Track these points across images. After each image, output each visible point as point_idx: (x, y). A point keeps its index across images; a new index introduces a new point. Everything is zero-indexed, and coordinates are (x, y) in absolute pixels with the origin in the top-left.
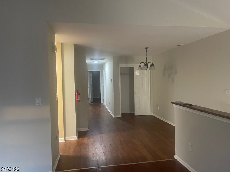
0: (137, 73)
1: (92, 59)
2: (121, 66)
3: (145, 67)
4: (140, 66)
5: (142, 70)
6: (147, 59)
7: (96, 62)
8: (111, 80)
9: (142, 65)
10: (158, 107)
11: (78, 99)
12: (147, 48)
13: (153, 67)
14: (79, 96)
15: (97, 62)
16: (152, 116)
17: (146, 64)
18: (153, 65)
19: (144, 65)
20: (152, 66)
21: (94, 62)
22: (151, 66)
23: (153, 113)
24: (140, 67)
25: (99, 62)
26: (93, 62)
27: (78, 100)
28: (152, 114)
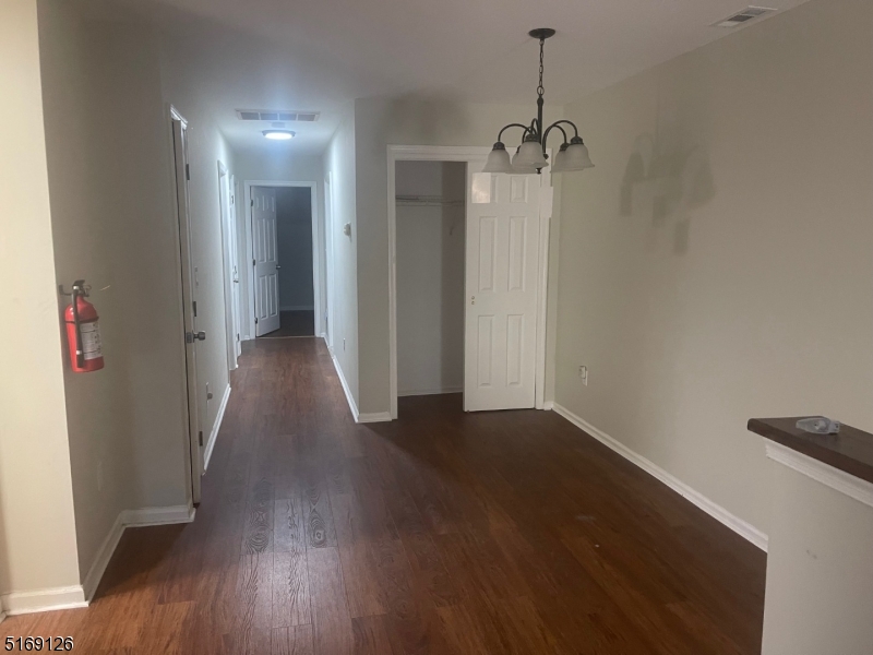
0: (479, 190)
1: (247, 116)
2: (400, 151)
3: (532, 149)
4: (499, 147)
5: (509, 168)
6: (540, 102)
7: (279, 137)
8: (348, 232)
9: (513, 140)
10: (585, 374)
11: (80, 347)
12: (542, 34)
13: (575, 151)
14: (88, 327)
15: (287, 137)
16: (552, 412)
17: (535, 135)
18: (577, 141)
19: (526, 140)
20: (569, 149)
21: (270, 136)
22: (564, 147)
23: (557, 401)
24: (498, 156)
25: (293, 134)
26: (265, 133)
27: (81, 358)
28: (549, 406)
